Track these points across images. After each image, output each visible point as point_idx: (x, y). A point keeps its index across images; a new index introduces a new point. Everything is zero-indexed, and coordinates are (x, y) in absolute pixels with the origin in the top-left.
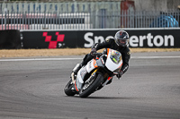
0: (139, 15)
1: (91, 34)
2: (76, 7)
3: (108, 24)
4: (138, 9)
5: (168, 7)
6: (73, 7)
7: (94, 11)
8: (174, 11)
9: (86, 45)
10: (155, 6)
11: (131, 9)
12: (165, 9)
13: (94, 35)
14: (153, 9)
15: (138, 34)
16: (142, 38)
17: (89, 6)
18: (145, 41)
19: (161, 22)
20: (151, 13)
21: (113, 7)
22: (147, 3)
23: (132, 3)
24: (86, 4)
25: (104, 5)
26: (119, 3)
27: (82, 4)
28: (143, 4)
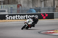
0: (23, 9)
3: (13, 12)
4: (23, 7)
7: (9, 8)
8: (34, 7)
10: (28, 6)
11: (21, 7)
12: (31, 7)
14: (28, 7)
15: (23, 15)
19: (30, 11)
20: (27, 8)
21: (15, 6)
22: (26, 5)
23: (21, 5)
24: (6, 6)
25: (12, 6)
26: (17, 5)
27: (4, 6)
28: (24, 5)
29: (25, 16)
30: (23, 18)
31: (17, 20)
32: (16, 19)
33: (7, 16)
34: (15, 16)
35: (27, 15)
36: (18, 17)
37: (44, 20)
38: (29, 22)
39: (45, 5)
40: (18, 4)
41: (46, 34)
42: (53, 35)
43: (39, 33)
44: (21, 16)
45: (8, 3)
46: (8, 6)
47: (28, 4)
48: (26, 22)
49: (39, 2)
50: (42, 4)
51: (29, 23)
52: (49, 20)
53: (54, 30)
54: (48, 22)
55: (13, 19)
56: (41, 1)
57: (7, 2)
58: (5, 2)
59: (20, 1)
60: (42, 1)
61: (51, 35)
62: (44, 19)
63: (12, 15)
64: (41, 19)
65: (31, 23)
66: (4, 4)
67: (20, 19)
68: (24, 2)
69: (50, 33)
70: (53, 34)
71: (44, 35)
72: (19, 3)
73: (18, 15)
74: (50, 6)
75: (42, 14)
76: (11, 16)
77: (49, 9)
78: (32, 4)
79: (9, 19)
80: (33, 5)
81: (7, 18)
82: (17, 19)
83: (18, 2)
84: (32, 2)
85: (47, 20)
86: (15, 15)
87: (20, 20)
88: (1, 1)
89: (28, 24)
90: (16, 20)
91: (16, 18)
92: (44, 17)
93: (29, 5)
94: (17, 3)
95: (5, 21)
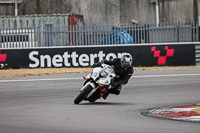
0: (89, 30)
1: (37, 53)
2: (18, 23)
3: (55, 41)
4: (88, 24)
5: (121, 21)
6: (15, 22)
7: (39, 27)
8: (127, 25)
9: (31, 65)
10: (107, 21)
11: (80, 24)
12: (117, 24)
13: (40, 54)
14: (104, 24)
15: (89, 51)
16: (93, 56)
17: (34, 21)
18: (97, 60)
19: (114, 37)
20: (102, 28)
21: (60, 22)
22: (97, 17)
23: (81, 17)
24: (30, 19)
25: (50, 20)
26: (66, 18)
27: (25, 19)
28: (93, 18)
29: (96, 55)
30: (89, 62)
31: (68, 70)
32: (64, 66)
33: (34, 56)
34: (62, 54)
35: (101, 52)
36: (70, 60)
37: (160, 68)
38: (101, 76)
39: (163, 16)
40: (71, 13)
41: (168, 117)
42: (191, 122)
43: (145, 113)
44: (83, 55)
45: (39, 11)
46: (37, 19)
47: (106, 12)
48: (91, 79)
49: (143, 4)
50: (153, 14)
51: (102, 82)
52: (177, 68)
53: (194, 106)
54: (176, 77)
55: (53, 66)
56: (150, 4)
57: (35, 6)
58: (25, 5)
59: (77, 4)
60: (154, 3)
61: (186, 121)
62: (162, 65)
63: (52, 53)
64: (151, 66)
65: (109, 79)
66: (23, 12)
67: (77, 65)
68: (93, 7)
69: (183, 114)
70: (193, 118)
71: (160, 121)
72: (75, 11)
73: (70, 51)
74: (183, 21)
75: (153, 49)
76: (48, 57)
77: (178, 30)
78: (119, 12)
79: (39, 66)
80: (123, 17)
81: (34, 63)
82: (69, 65)
83: (71, 8)
84: (118, 5)
85: (172, 68)
86: (61, 52)
87: (80, 70)
88: (13, 4)
89: (97, 85)
90: (64, 70)
91: (63, 63)
92: (162, 60)
93: (109, 16)
94: (69, 8)
95: (27, 71)
